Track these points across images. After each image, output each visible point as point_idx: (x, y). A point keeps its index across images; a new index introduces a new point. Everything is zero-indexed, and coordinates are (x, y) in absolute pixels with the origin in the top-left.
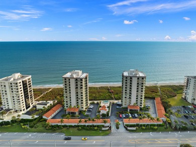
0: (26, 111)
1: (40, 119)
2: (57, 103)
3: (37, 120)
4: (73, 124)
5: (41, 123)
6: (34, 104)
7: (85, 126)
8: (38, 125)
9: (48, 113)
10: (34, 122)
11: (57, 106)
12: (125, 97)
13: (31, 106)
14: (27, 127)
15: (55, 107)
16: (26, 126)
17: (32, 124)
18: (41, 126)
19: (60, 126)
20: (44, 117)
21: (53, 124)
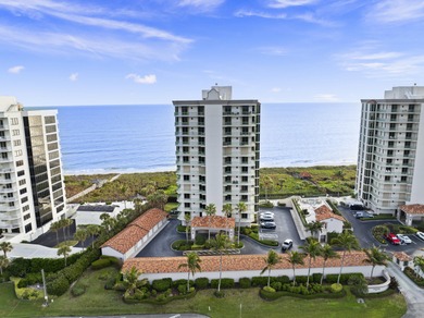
0: (36, 232)
1: (94, 261)
2: (148, 207)
3: (79, 263)
4: (236, 276)
5: (96, 274)
6: (65, 211)
7: (284, 279)
8: (84, 281)
9: (120, 236)
10: (69, 270)
11: (150, 213)
12: (387, 178)
13: (56, 217)
14: (39, 291)
15: (143, 218)
16: (31, 289)
17: (59, 278)
18: (98, 285)
19: (183, 282)
20: (107, 251)
21: (152, 277)
